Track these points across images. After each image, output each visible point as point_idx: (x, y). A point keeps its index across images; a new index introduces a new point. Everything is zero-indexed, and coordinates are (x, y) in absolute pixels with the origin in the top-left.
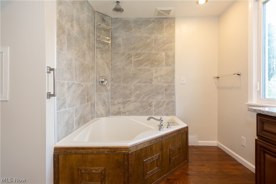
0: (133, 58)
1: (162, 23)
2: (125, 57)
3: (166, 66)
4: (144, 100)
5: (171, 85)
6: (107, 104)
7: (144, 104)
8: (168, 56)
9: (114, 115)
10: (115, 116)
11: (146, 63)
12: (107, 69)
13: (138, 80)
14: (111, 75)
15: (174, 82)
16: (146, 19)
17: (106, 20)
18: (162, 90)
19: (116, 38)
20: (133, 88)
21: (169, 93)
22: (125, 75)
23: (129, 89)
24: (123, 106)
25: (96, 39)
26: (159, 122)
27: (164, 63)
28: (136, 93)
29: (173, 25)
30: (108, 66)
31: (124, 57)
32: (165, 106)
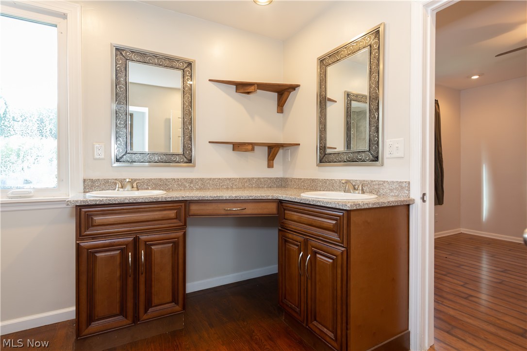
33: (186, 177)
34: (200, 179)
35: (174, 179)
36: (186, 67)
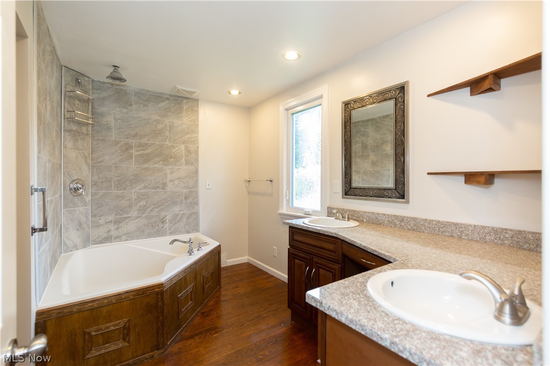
0: (133, 151)
1: (180, 104)
2: (120, 147)
3: (186, 164)
4: (154, 214)
5: (193, 191)
6: (85, 226)
7: (154, 219)
8: (188, 151)
9: (97, 244)
10: (101, 244)
11: (157, 159)
12: (84, 167)
13: (143, 185)
14: (92, 176)
15: (197, 187)
16: (156, 93)
17: (83, 82)
18: (181, 198)
19: (102, 115)
20: (134, 197)
21: (191, 202)
22: (119, 176)
23: (127, 198)
24: (116, 226)
25: (64, 115)
26: (188, 245)
27: (183, 160)
28: (139, 205)
29: (196, 109)
30: (86, 162)
31: (117, 147)
32: (185, 220)
33: (397, 214)
34: (413, 218)
35: (385, 215)
36: (398, 94)
